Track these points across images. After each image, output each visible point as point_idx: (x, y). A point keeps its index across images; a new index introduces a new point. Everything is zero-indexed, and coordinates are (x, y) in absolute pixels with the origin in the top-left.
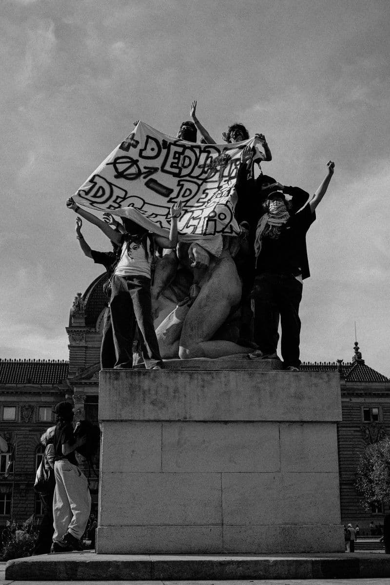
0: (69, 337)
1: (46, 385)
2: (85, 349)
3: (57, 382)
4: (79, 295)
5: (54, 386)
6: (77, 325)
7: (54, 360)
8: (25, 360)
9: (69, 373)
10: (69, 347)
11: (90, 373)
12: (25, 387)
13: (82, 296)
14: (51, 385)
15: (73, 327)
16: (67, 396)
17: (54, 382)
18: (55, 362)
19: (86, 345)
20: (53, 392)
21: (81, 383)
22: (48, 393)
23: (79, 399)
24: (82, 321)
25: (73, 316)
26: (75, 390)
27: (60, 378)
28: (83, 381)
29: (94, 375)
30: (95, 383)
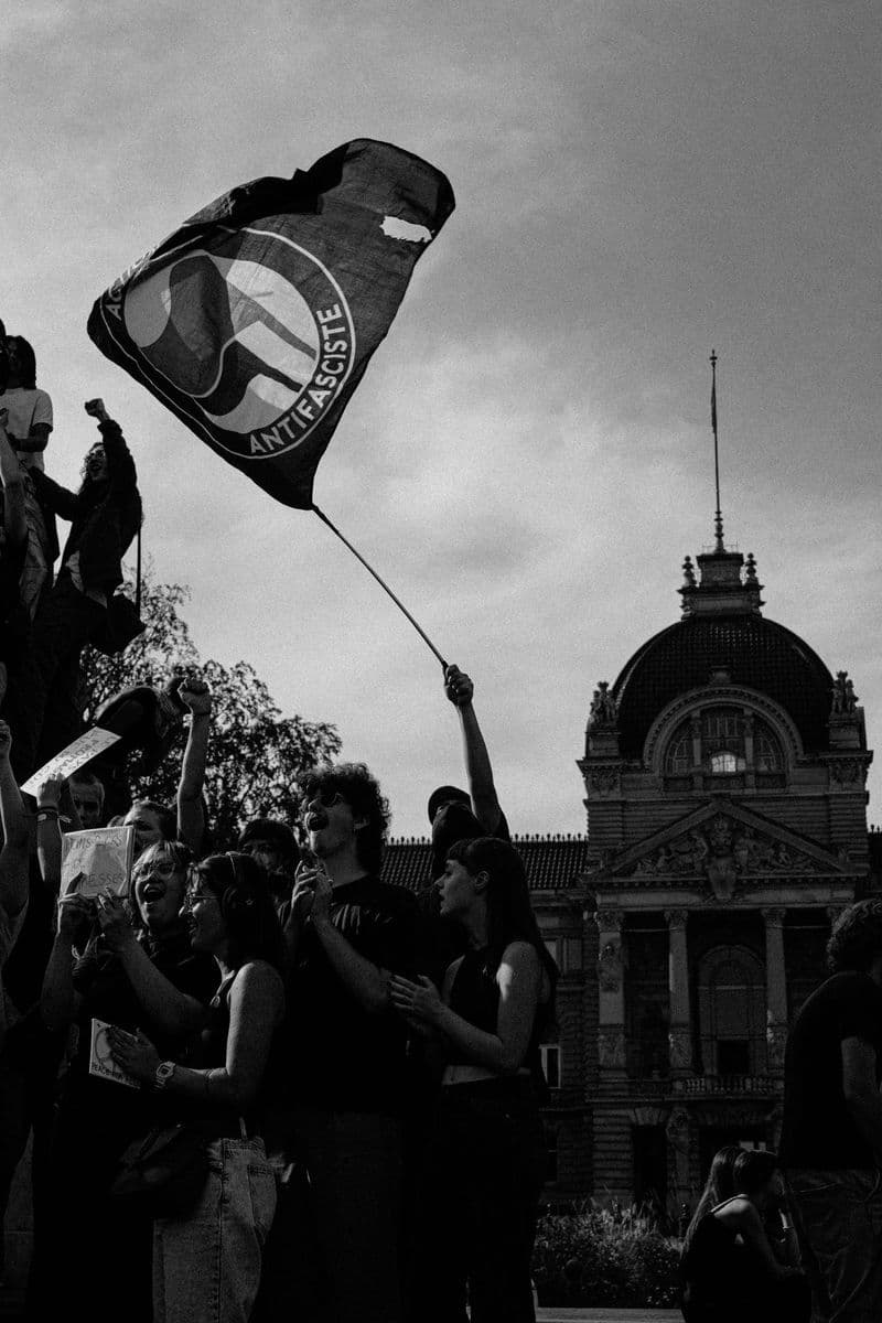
0: (586, 782)
1: (540, 892)
2: (620, 808)
3: (564, 884)
4: (603, 686)
5: (560, 892)
6: (603, 753)
7: (559, 836)
9: (585, 863)
10: (586, 803)
11: (628, 861)
13: (610, 688)
14: (553, 892)
15: (592, 758)
16: (586, 915)
17: (559, 884)
18: (561, 840)
19: (623, 799)
20: (557, 908)
21: (610, 885)
22: (546, 909)
23: (608, 921)
24: (612, 746)
25: (592, 733)
26: (599, 900)
27: (571, 874)
28: (615, 880)
29: (639, 865)
30: (642, 884)
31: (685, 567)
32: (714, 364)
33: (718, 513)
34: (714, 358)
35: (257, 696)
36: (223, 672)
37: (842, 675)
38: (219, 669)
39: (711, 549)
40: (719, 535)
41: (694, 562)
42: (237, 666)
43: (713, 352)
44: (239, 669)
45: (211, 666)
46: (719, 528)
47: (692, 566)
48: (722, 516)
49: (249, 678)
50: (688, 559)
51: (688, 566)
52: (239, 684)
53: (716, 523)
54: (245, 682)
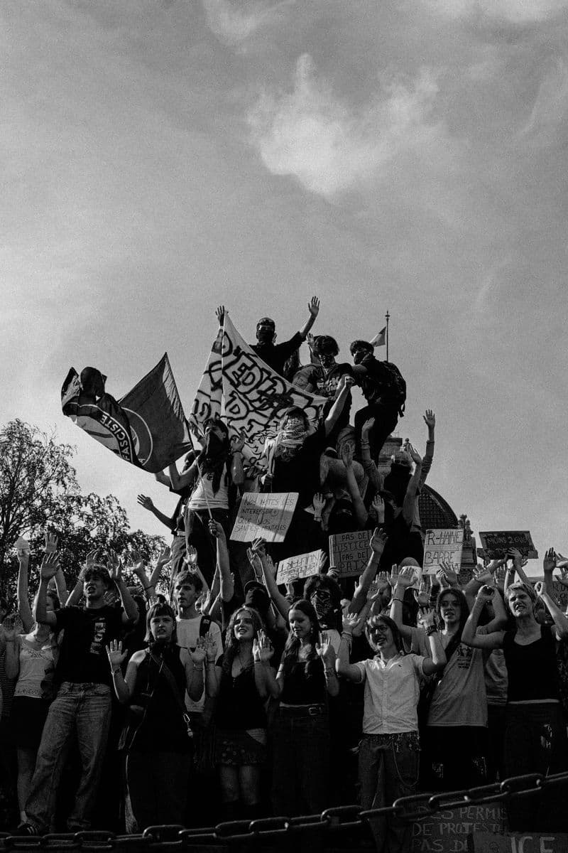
32: (388, 320)
35: (119, 517)
36: (99, 500)
37: (464, 517)
38: (97, 499)
42: (107, 498)
45: (92, 497)
49: (114, 505)
52: (108, 509)
54: (112, 507)
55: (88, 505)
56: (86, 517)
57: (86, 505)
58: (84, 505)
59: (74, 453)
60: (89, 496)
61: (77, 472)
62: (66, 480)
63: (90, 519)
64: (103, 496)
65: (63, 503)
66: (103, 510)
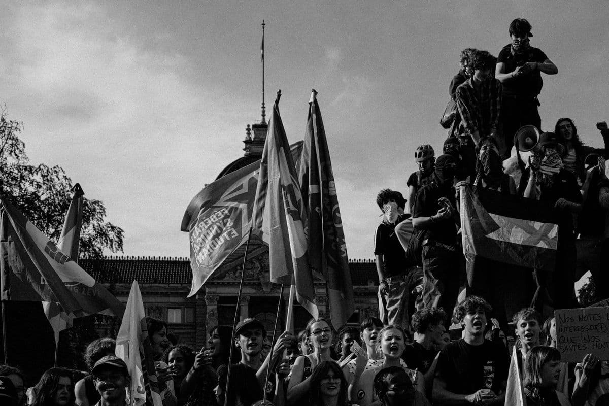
1: (174, 285)
3: (185, 281)
5: (183, 285)
7: (181, 258)
8: (149, 257)
11: (222, 272)
12: (151, 287)
14: (180, 285)
17: (182, 281)
20: (182, 293)
21: (213, 283)
22: (177, 293)
23: (211, 300)
26: (207, 290)
27: (188, 276)
28: (216, 281)
29: (227, 274)
30: (228, 283)
31: (247, 130)
32: (264, 28)
33: (263, 104)
34: (264, 24)
35: (64, 184)
36: (48, 170)
38: (46, 168)
39: (259, 122)
40: (264, 115)
41: (251, 127)
42: (54, 168)
43: (264, 21)
44: (55, 169)
45: (42, 167)
46: (264, 112)
47: (250, 130)
48: (265, 106)
49: (61, 174)
50: (248, 126)
51: (248, 130)
52: (55, 177)
53: (262, 109)
54: (59, 176)
55: (39, 174)
56: (36, 183)
57: (37, 174)
58: (35, 174)
59: (21, 129)
60: (39, 166)
61: (26, 146)
62: (17, 152)
63: (39, 186)
64: (51, 167)
65: (16, 171)
66: (51, 178)
